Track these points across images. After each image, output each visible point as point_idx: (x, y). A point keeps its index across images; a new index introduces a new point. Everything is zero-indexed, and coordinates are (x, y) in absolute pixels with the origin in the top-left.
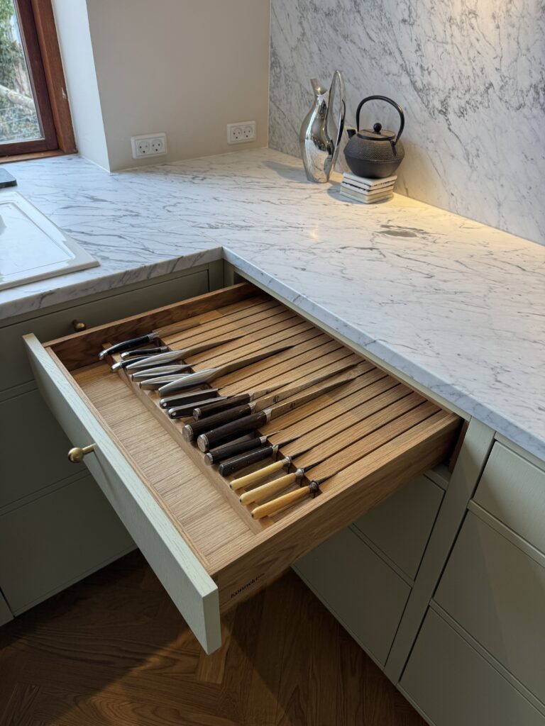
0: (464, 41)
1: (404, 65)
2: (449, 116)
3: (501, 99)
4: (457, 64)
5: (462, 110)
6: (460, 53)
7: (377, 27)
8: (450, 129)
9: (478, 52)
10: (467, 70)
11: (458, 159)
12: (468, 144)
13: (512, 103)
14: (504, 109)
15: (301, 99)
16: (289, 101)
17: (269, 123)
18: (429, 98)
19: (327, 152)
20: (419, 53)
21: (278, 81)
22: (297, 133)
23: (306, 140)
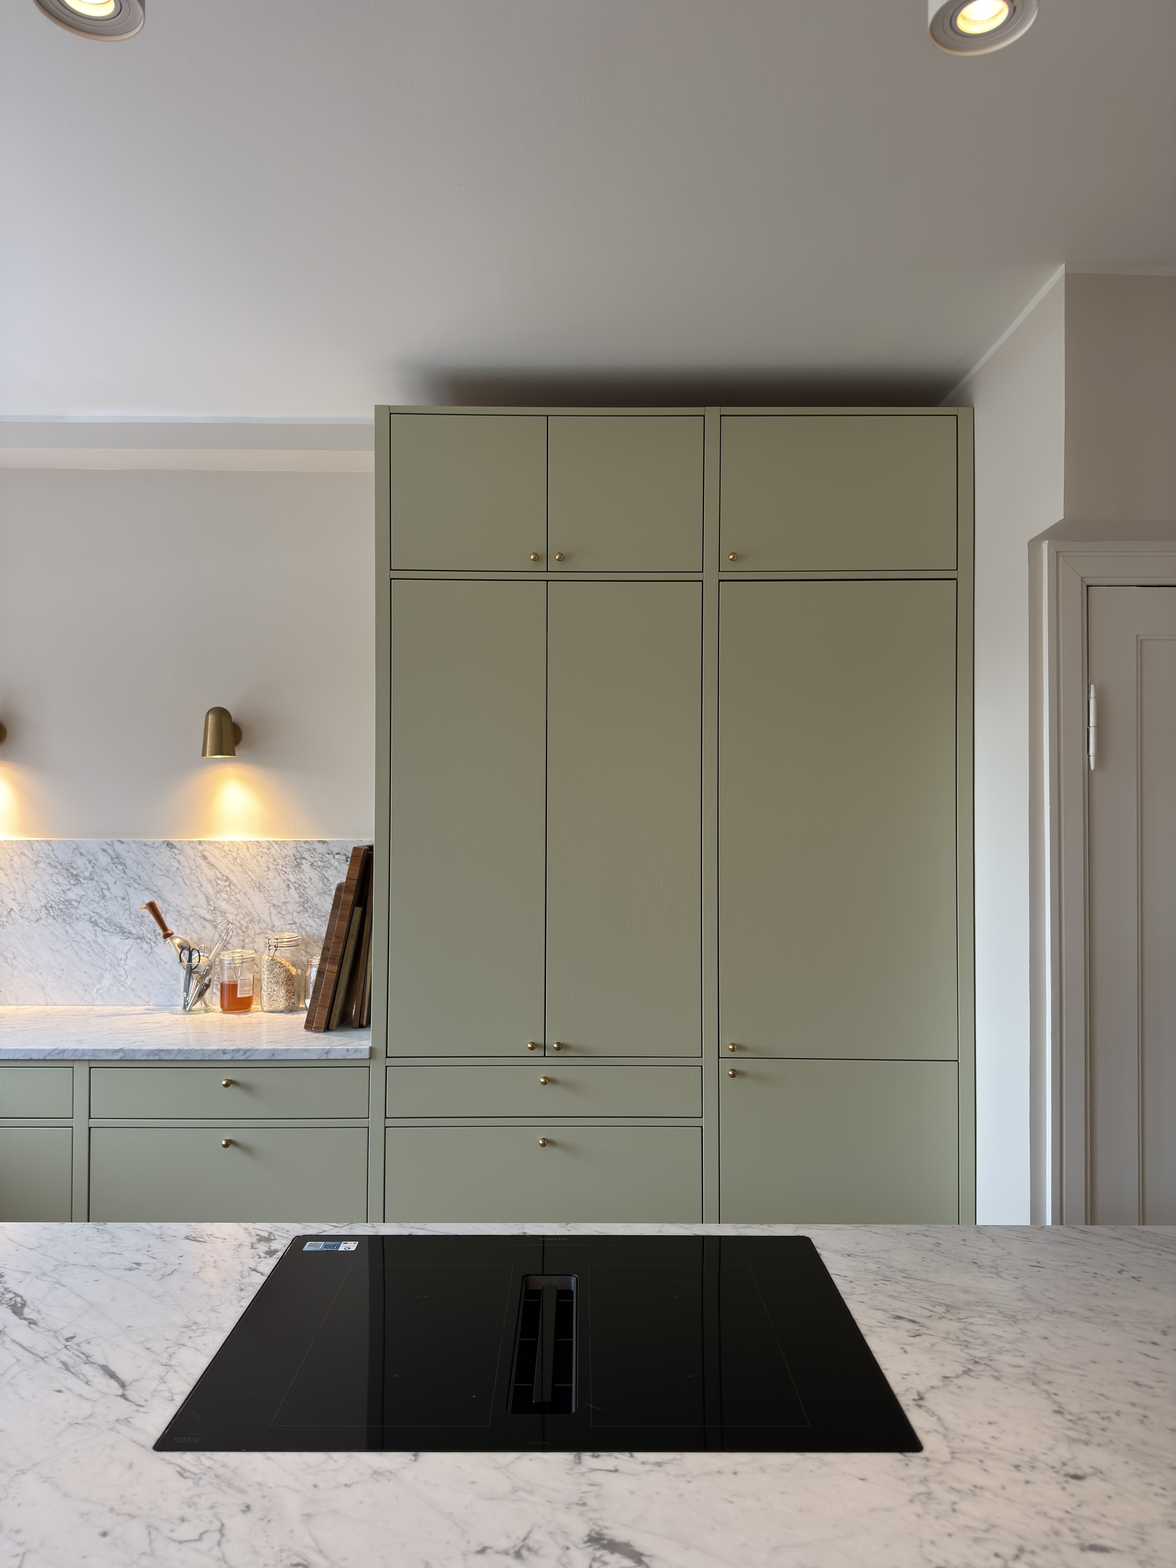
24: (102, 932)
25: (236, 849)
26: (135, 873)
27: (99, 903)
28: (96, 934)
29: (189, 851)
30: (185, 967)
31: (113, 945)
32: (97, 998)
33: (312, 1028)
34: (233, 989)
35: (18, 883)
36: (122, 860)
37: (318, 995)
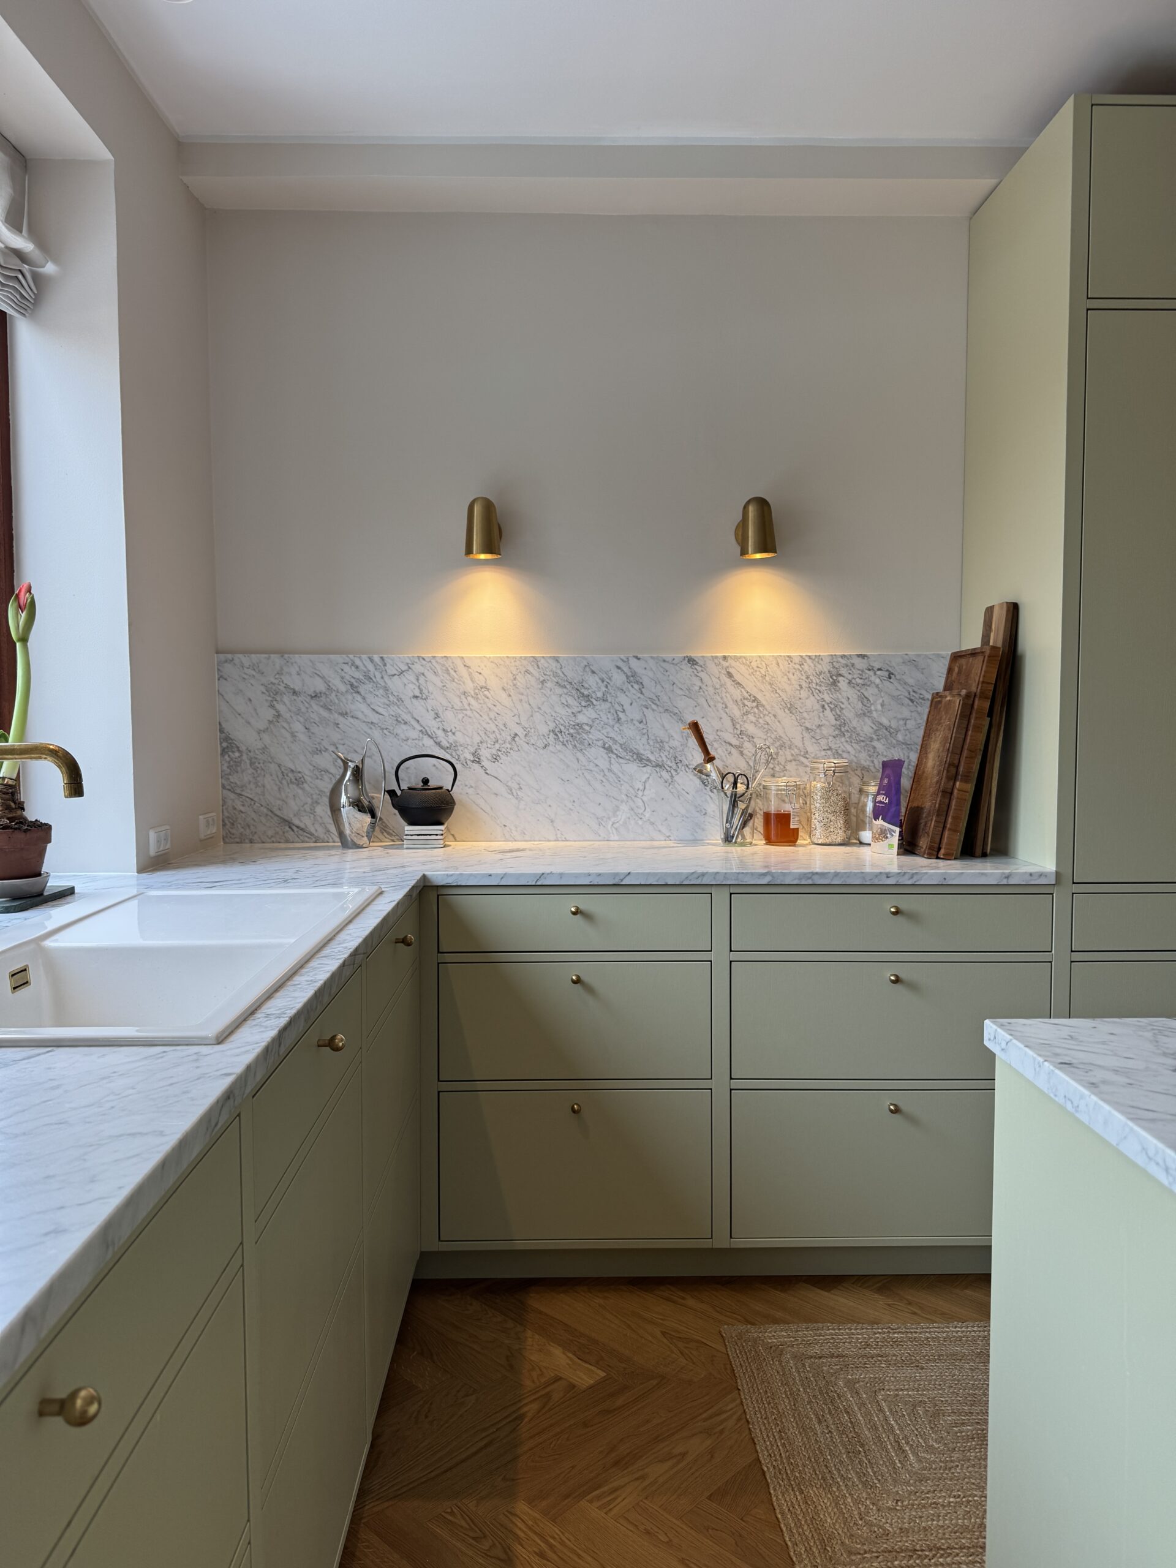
0: (482, 707)
1: (424, 730)
2: (483, 763)
3: (528, 743)
4: (480, 723)
5: (494, 757)
6: (481, 716)
7: (384, 704)
8: (487, 773)
9: (498, 714)
10: (492, 727)
11: (502, 795)
12: (508, 782)
13: (538, 745)
14: (533, 749)
15: (282, 779)
16: (260, 784)
17: (223, 815)
18: (458, 753)
19: (369, 816)
20: (438, 720)
21: (236, 766)
22: (278, 816)
23: (342, 809)
24: (616, 759)
25: (764, 665)
27: (613, 726)
28: (610, 761)
29: (712, 667)
30: (729, 795)
31: (630, 774)
32: (613, 834)
33: (939, 856)
34: (783, 819)
35: (522, 705)
36: (638, 679)
37: (944, 818)
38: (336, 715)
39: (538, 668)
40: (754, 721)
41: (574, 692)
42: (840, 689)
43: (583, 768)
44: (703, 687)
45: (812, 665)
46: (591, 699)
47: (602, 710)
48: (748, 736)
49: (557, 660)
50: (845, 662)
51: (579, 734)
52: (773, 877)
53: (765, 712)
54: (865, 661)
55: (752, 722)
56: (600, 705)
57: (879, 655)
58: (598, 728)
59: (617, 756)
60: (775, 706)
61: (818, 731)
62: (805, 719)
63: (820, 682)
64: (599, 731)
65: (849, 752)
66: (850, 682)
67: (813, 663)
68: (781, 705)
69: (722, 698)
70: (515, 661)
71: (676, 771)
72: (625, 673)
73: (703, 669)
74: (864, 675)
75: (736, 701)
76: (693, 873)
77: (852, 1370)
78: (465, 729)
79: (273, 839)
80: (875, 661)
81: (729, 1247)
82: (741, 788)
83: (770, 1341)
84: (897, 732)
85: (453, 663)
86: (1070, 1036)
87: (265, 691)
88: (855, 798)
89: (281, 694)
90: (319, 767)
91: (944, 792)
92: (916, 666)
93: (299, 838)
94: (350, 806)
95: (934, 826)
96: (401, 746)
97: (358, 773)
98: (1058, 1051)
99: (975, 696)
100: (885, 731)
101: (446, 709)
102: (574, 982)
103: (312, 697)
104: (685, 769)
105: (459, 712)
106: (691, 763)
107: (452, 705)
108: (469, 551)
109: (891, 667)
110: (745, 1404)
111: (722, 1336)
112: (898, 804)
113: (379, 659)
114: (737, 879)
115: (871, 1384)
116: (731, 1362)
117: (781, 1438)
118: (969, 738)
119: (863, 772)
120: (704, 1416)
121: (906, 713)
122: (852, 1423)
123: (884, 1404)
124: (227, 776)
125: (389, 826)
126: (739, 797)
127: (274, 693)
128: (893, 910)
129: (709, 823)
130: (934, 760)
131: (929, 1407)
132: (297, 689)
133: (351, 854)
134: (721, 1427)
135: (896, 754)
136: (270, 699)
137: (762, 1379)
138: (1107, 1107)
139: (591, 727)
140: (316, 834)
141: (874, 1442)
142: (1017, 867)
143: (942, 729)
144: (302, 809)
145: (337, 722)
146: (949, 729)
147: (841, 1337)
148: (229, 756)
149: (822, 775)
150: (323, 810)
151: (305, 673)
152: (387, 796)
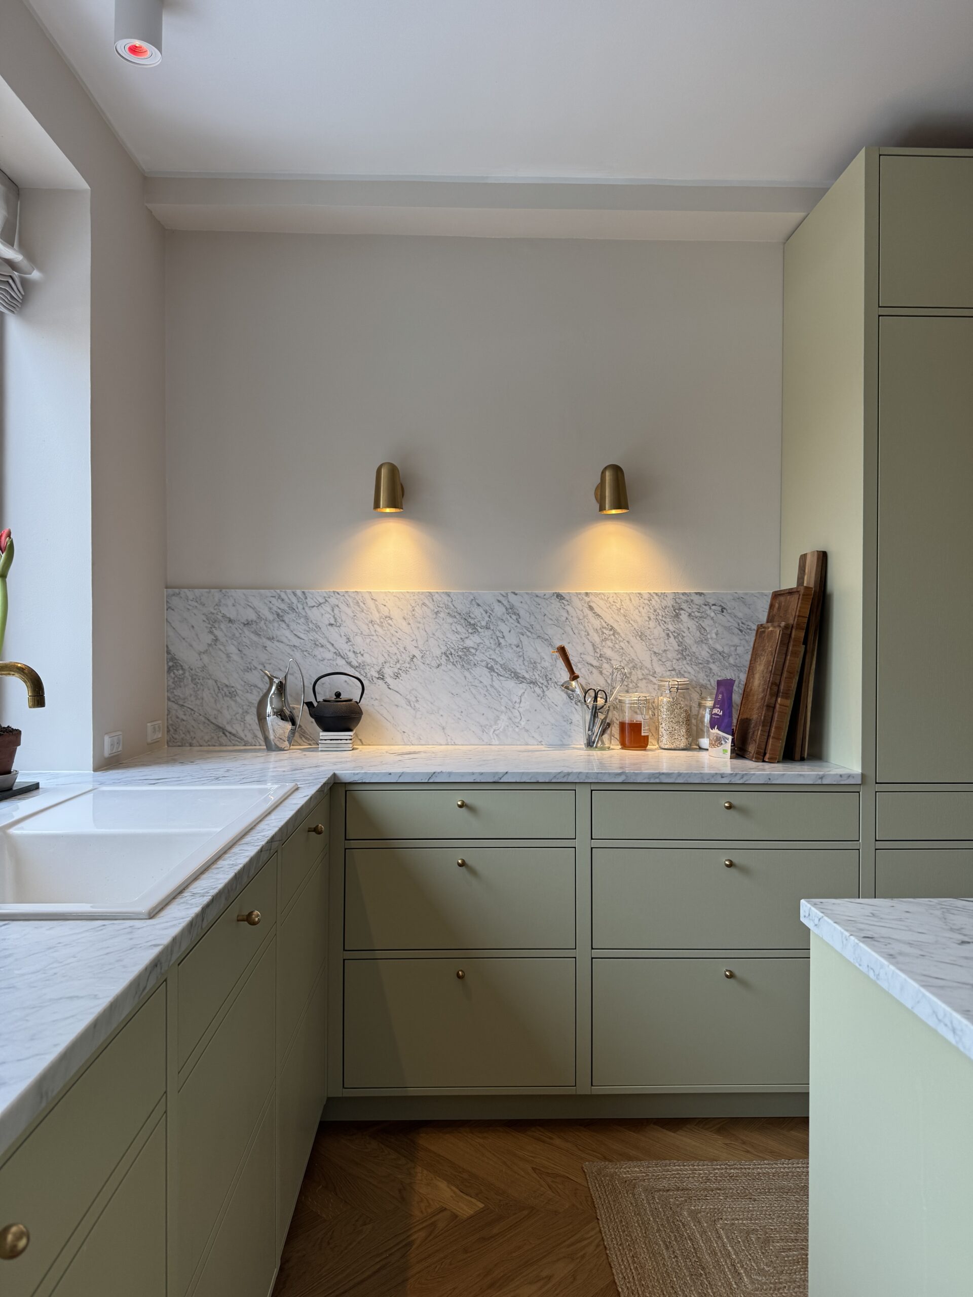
0: (386, 633)
1: (337, 652)
2: (386, 680)
3: (424, 663)
4: (384, 647)
5: (396, 675)
6: (385, 641)
7: (305, 630)
8: (390, 688)
9: (399, 639)
10: (394, 650)
11: (402, 707)
12: (407, 695)
13: (432, 665)
14: (428, 669)
15: (218, 692)
16: (199, 697)
17: (167, 723)
18: (366, 671)
19: (290, 723)
20: (349, 644)
21: (180, 682)
22: (214, 724)
23: (267, 718)
24: (498, 677)
25: (620, 601)
26: (528, 622)
27: (495, 650)
28: (492, 679)
29: (576, 602)
30: (591, 708)
31: (508, 689)
32: (494, 739)
33: (765, 760)
34: (636, 727)
35: (420, 632)
36: (515, 610)
37: (769, 728)
38: (264, 640)
39: (433, 601)
40: (611, 646)
41: (463, 621)
42: (681, 620)
43: (469, 684)
44: (569, 618)
45: (659, 601)
46: (477, 627)
47: (485, 636)
48: (606, 658)
49: (448, 594)
50: (685, 598)
51: (466, 655)
52: (627, 776)
53: (620, 639)
54: (702, 598)
55: (609, 647)
56: (484, 632)
57: (714, 593)
58: (482, 651)
59: (498, 674)
60: (629, 634)
61: (664, 655)
62: (653, 645)
63: (666, 614)
64: (483, 653)
65: (689, 673)
66: (690, 615)
67: (659, 599)
68: (633, 633)
69: (584, 627)
70: (414, 596)
71: (547, 687)
72: (504, 606)
73: (569, 603)
74: (701, 609)
75: (596, 629)
76: (560, 772)
77: (695, 1202)
78: (372, 651)
79: (209, 743)
80: (710, 598)
81: (590, 1094)
82: (600, 701)
83: (625, 1176)
84: (729, 656)
85: (362, 597)
86: (872, 913)
87: (205, 620)
88: (695, 711)
89: (219, 622)
90: (250, 683)
91: (768, 706)
92: (744, 603)
93: (231, 742)
94: (274, 715)
95: (760, 734)
96: (318, 665)
97: (281, 688)
98: (862, 926)
99: (792, 627)
100: (718, 655)
101: (356, 635)
102: (460, 865)
103: (245, 625)
104: (554, 686)
105: (366, 637)
106: (559, 680)
107: (362, 632)
108: (377, 505)
109: (723, 603)
110: (603, 1232)
111: (584, 1172)
112: (731, 716)
113: (301, 593)
114: (597, 778)
115: (711, 1215)
116: (591, 1195)
117: (634, 1262)
118: (787, 662)
119: (701, 689)
120: (567, 1243)
121: (736, 640)
122: (694, 1249)
123: (722, 1232)
124: (172, 690)
125: (307, 732)
126: (599, 710)
127: (213, 621)
128: (727, 805)
129: (574, 730)
130: (759, 679)
131: (761, 1235)
132: (232, 618)
133: (274, 756)
134: (582, 1253)
135: (728, 674)
136: (209, 626)
137: (618, 1210)
138: (903, 975)
139: (476, 650)
140: (245, 739)
141: (714, 1266)
142: (829, 769)
143: (766, 655)
144: (234, 718)
145: (265, 645)
146: (772, 654)
147: (685, 1172)
148: (174, 673)
149: (668, 692)
150: (252, 719)
151: (239, 604)
152: (306, 707)
